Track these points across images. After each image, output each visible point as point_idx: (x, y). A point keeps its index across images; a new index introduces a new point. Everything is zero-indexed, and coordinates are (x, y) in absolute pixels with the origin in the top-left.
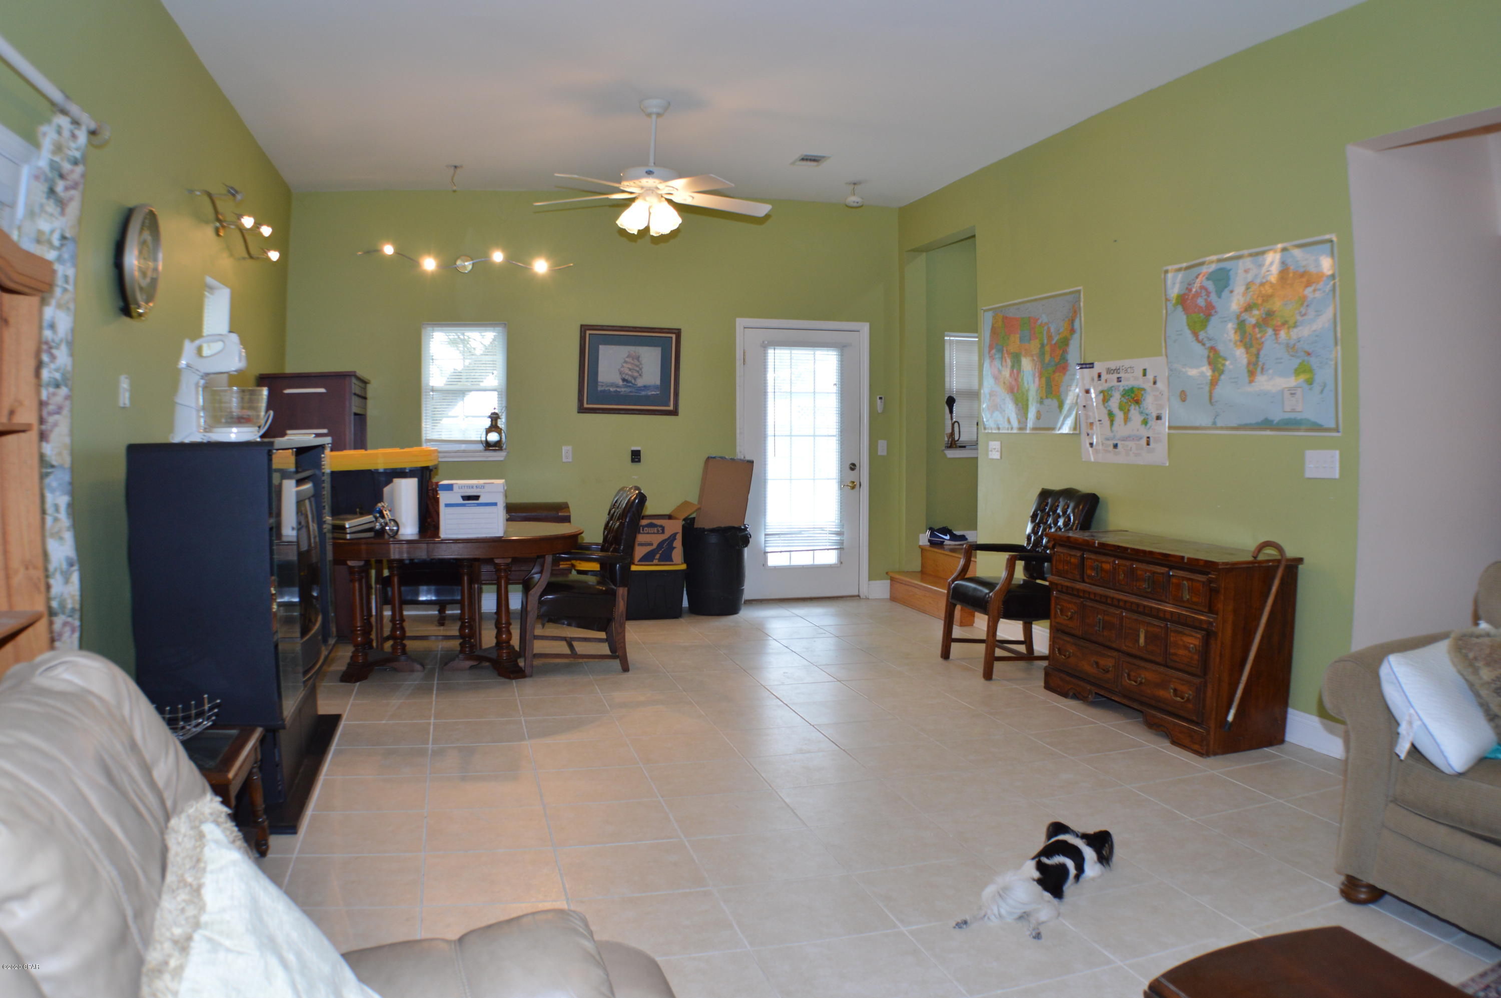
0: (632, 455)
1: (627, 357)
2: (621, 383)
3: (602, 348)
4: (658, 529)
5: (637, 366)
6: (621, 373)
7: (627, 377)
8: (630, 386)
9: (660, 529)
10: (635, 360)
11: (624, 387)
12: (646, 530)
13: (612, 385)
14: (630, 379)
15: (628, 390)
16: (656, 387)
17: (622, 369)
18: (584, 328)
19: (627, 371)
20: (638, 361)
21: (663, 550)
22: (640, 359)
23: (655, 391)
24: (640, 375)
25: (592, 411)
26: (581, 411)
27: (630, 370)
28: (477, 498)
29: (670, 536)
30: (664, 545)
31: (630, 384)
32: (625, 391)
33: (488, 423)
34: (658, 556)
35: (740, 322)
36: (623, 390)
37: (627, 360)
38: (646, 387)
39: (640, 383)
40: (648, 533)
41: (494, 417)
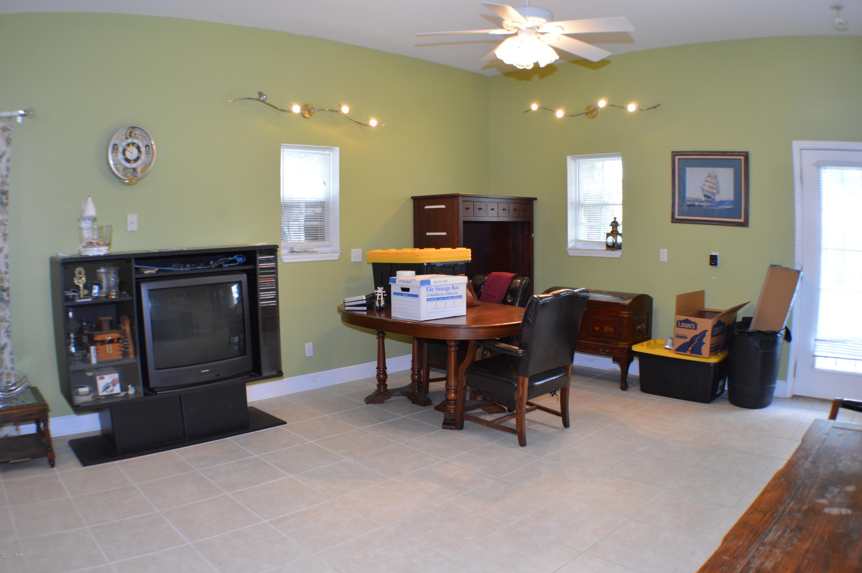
0: (711, 259)
1: (707, 177)
2: (703, 198)
3: (688, 170)
4: (692, 325)
5: (715, 184)
6: (703, 190)
7: (707, 194)
8: (710, 201)
9: (693, 325)
10: (714, 180)
11: (705, 202)
12: (683, 325)
13: (697, 200)
14: (710, 195)
15: (709, 204)
16: (730, 202)
17: (704, 187)
18: (675, 154)
19: (707, 188)
20: (716, 179)
21: (695, 343)
22: (718, 178)
23: (730, 206)
24: (718, 192)
25: (682, 222)
26: (674, 221)
27: (710, 187)
28: (407, 290)
29: (701, 333)
30: (695, 339)
31: (710, 200)
32: (706, 205)
33: (610, 229)
34: (690, 349)
35: (797, 145)
36: (705, 204)
37: (707, 179)
38: (722, 202)
39: (718, 198)
40: (684, 328)
41: (615, 224)
